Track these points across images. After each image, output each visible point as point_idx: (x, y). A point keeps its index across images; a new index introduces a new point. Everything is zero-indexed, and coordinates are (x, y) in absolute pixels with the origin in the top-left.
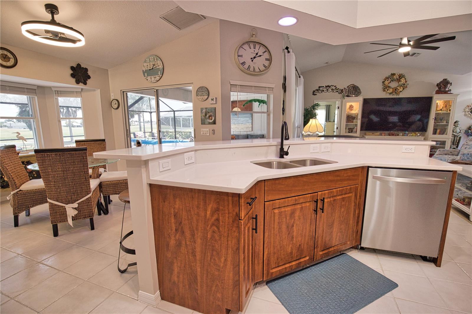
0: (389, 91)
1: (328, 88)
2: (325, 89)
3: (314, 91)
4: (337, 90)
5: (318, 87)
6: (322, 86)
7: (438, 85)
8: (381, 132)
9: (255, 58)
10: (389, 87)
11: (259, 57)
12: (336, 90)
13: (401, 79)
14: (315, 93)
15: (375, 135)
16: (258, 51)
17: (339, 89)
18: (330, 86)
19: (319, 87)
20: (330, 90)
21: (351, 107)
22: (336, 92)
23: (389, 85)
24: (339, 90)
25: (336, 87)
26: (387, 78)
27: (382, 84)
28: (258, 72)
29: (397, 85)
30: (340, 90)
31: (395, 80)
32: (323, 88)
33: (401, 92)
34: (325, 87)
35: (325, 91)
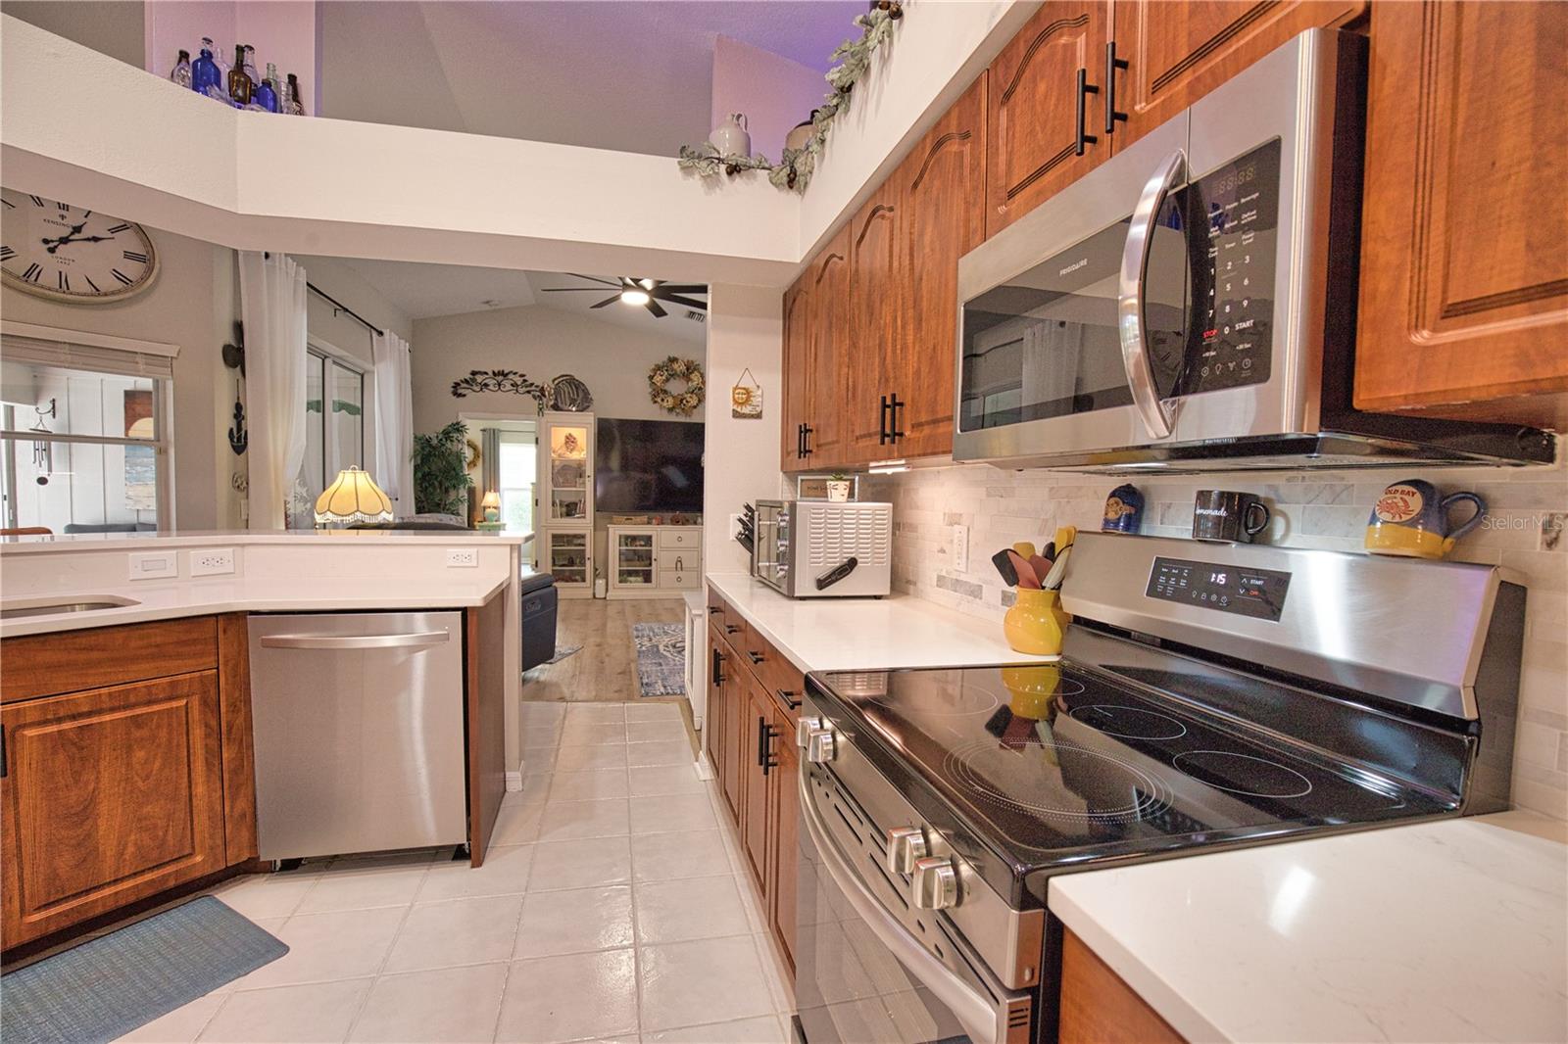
0: (665, 404)
1: (500, 378)
2: (491, 382)
3: (457, 385)
4: (528, 389)
5: (470, 371)
6: (483, 370)
8: (652, 514)
9: (64, 241)
10: (665, 392)
11: (92, 243)
12: (525, 386)
13: (691, 373)
14: (459, 391)
15: (633, 521)
16: (85, 220)
17: (532, 384)
18: (506, 372)
19: (474, 373)
20: (507, 385)
21: (570, 441)
22: (527, 395)
23: (666, 388)
24: (533, 388)
25: (525, 378)
26: (658, 368)
27: (648, 382)
28: (85, 295)
29: (686, 389)
30: (537, 390)
31: (679, 376)
32: (487, 376)
33: (695, 407)
34: (491, 374)
35: (491, 387)
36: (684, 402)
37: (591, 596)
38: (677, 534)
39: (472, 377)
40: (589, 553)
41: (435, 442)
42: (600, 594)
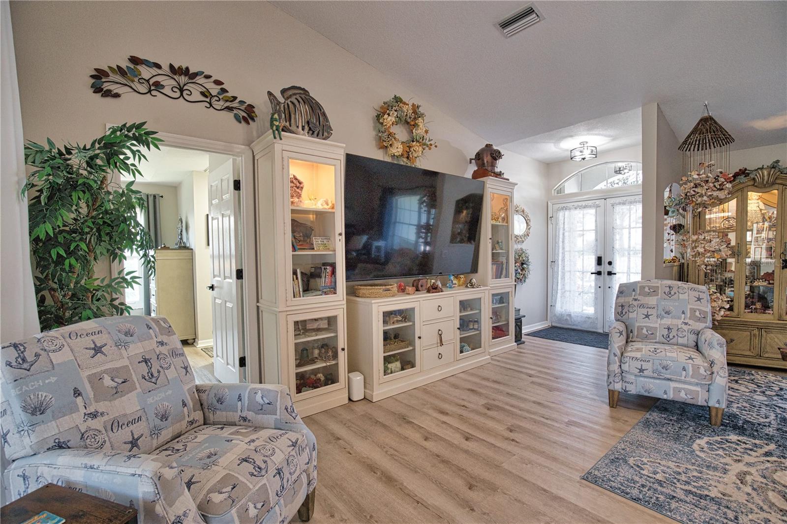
0: (394, 150)
1: (183, 79)
2: (168, 83)
3: (99, 75)
4: (228, 104)
5: (127, 55)
6: (152, 60)
7: (479, 157)
10: (392, 136)
12: (223, 99)
13: (414, 119)
14: (106, 86)
17: (235, 98)
18: (191, 71)
19: (134, 60)
20: (195, 92)
22: (225, 113)
23: (393, 132)
24: (235, 104)
25: (222, 87)
26: (385, 107)
27: (373, 122)
29: (410, 136)
30: (243, 108)
32: (160, 72)
34: (166, 68)
35: (166, 90)
36: (412, 149)
37: (347, 401)
38: (436, 303)
39: (132, 66)
40: (342, 342)
41: (76, 160)
42: (357, 395)
